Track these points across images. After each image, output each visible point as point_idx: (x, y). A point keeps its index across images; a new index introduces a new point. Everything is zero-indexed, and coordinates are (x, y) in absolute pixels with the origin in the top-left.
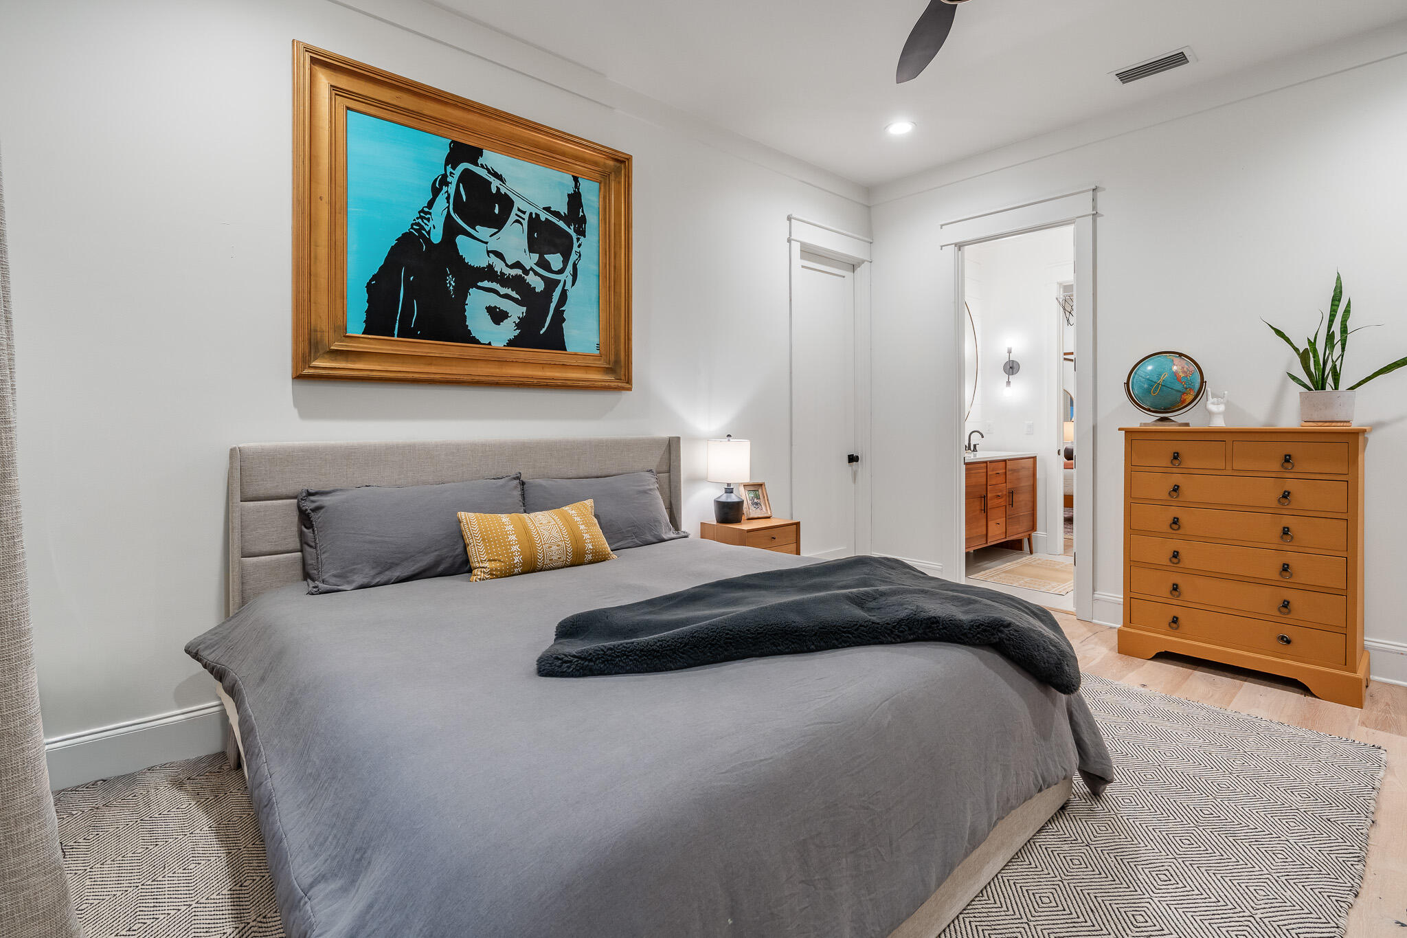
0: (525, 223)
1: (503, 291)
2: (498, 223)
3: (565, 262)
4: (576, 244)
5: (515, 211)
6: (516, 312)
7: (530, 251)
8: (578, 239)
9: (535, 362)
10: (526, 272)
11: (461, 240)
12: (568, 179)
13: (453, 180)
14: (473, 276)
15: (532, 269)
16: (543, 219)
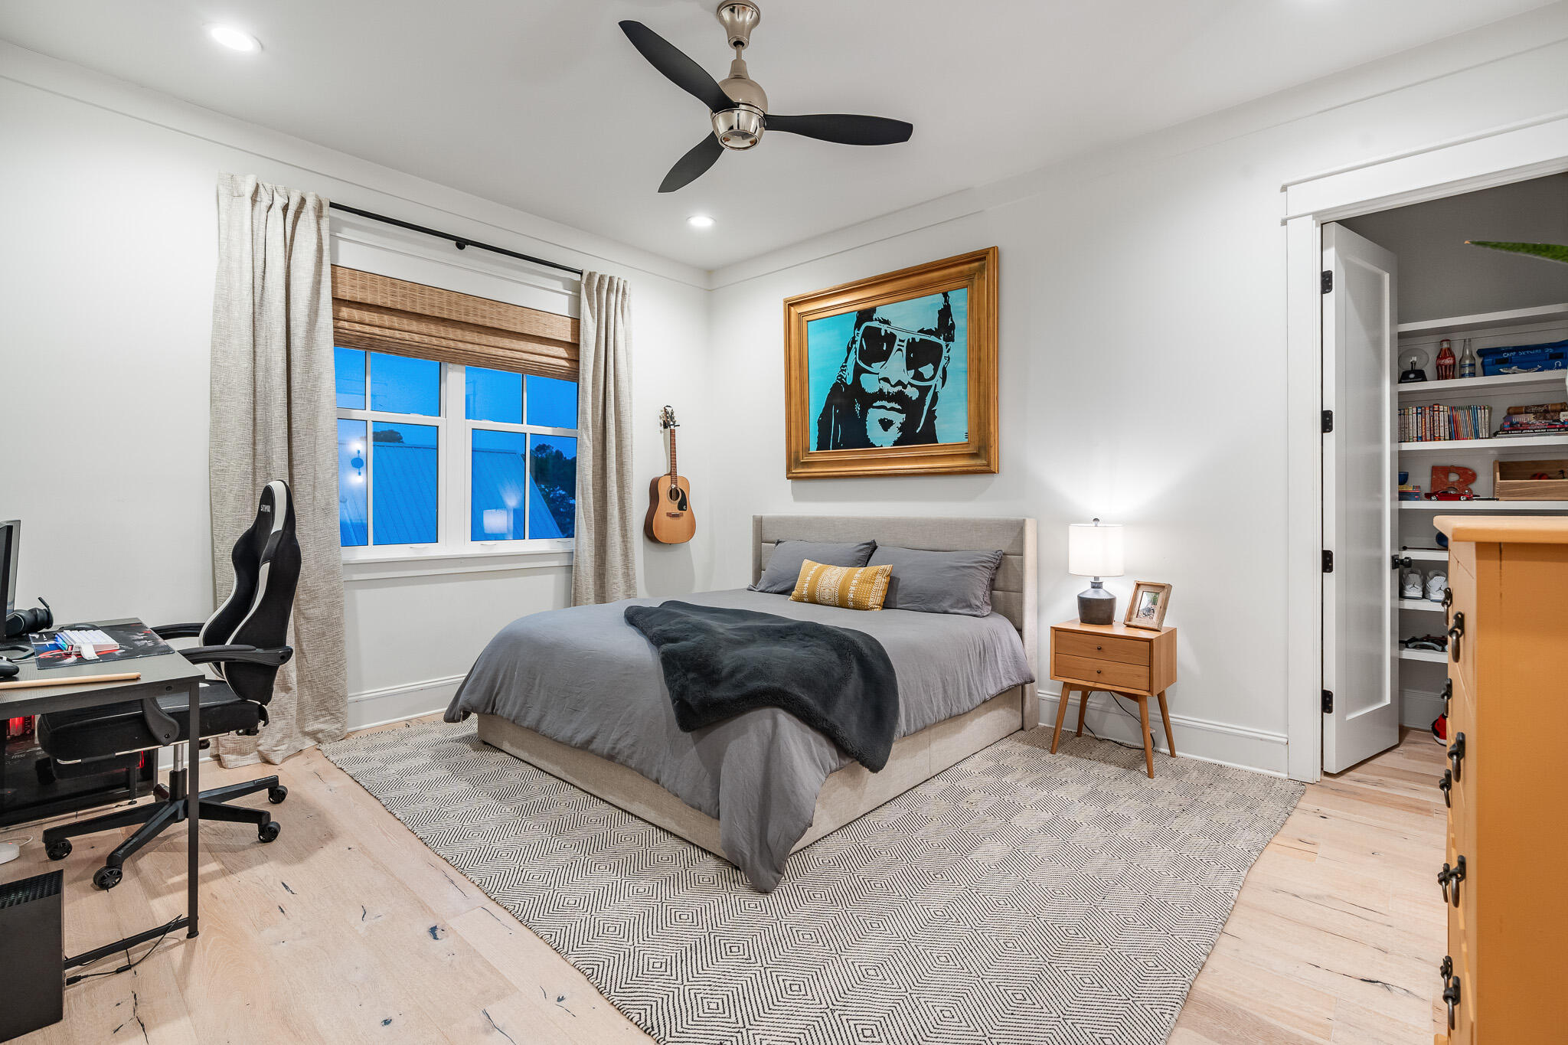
0: (904, 349)
1: (889, 405)
2: (884, 357)
3: (936, 370)
4: (945, 354)
5: (897, 342)
6: (898, 419)
7: (908, 370)
8: (947, 346)
9: (916, 456)
10: (905, 387)
11: (863, 377)
12: (940, 298)
13: (858, 339)
14: (869, 400)
15: (909, 383)
16: (917, 340)
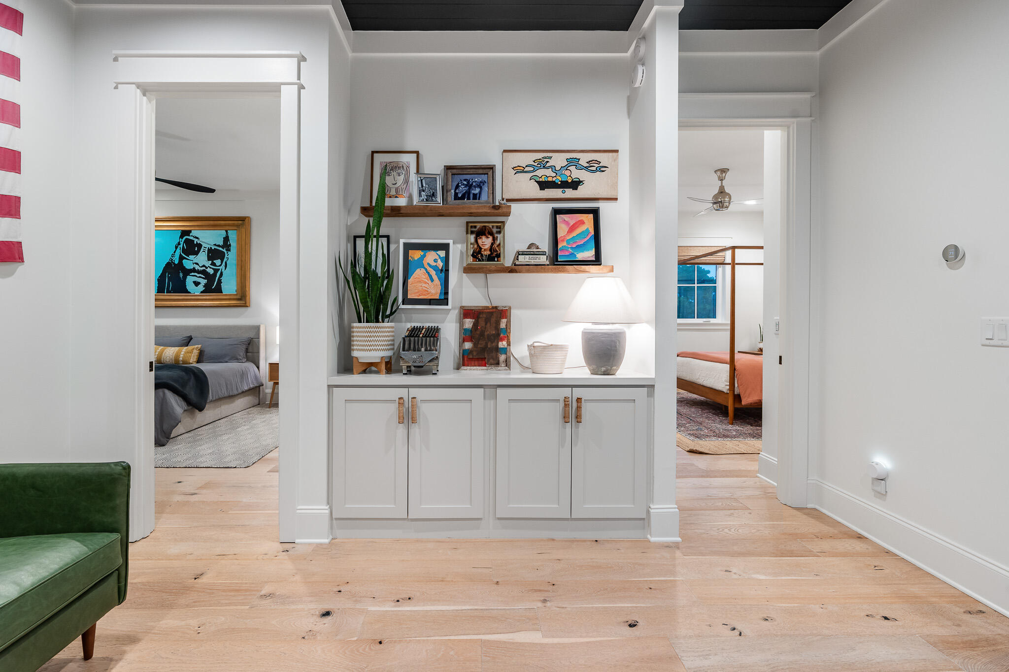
0: (206, 251)
1: (198, 275)
2: (197, 253)
3: (222, 263)
4: (226, 255)
5: (203, 248)
6: (203, 282)
7: (208, 260)
8: (227, 253)
9: (210, 299)
10: (207, 268)
11: (184, 261)
12: (224, 232)
13: (182, 243)
14: (187, 272)
15: (209, 267)
16: (213, 249)
